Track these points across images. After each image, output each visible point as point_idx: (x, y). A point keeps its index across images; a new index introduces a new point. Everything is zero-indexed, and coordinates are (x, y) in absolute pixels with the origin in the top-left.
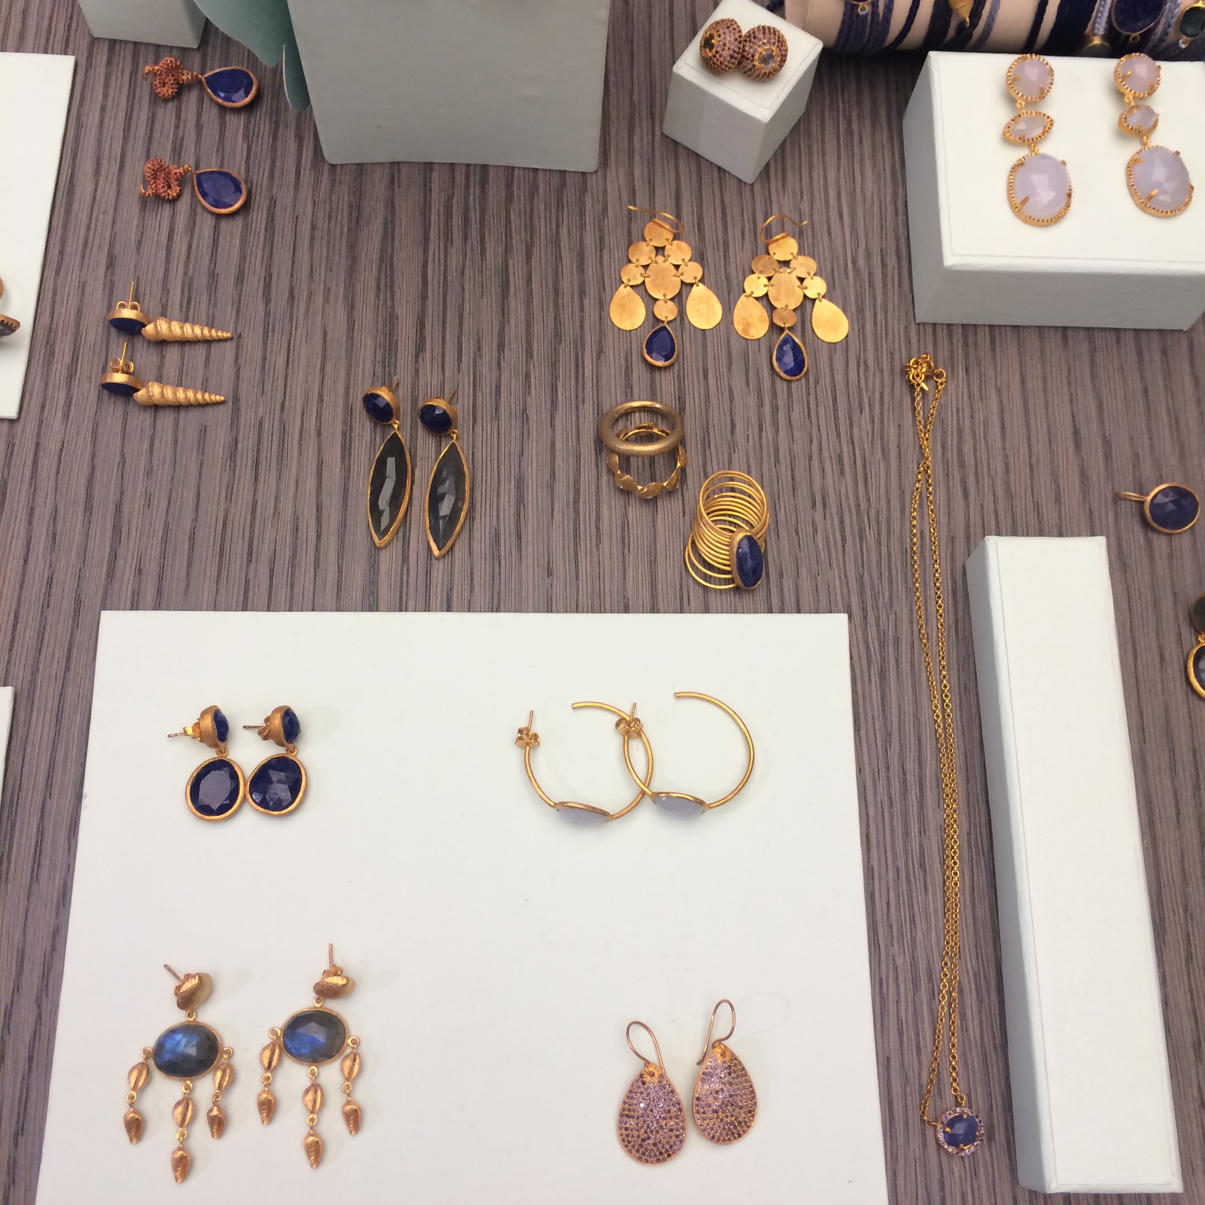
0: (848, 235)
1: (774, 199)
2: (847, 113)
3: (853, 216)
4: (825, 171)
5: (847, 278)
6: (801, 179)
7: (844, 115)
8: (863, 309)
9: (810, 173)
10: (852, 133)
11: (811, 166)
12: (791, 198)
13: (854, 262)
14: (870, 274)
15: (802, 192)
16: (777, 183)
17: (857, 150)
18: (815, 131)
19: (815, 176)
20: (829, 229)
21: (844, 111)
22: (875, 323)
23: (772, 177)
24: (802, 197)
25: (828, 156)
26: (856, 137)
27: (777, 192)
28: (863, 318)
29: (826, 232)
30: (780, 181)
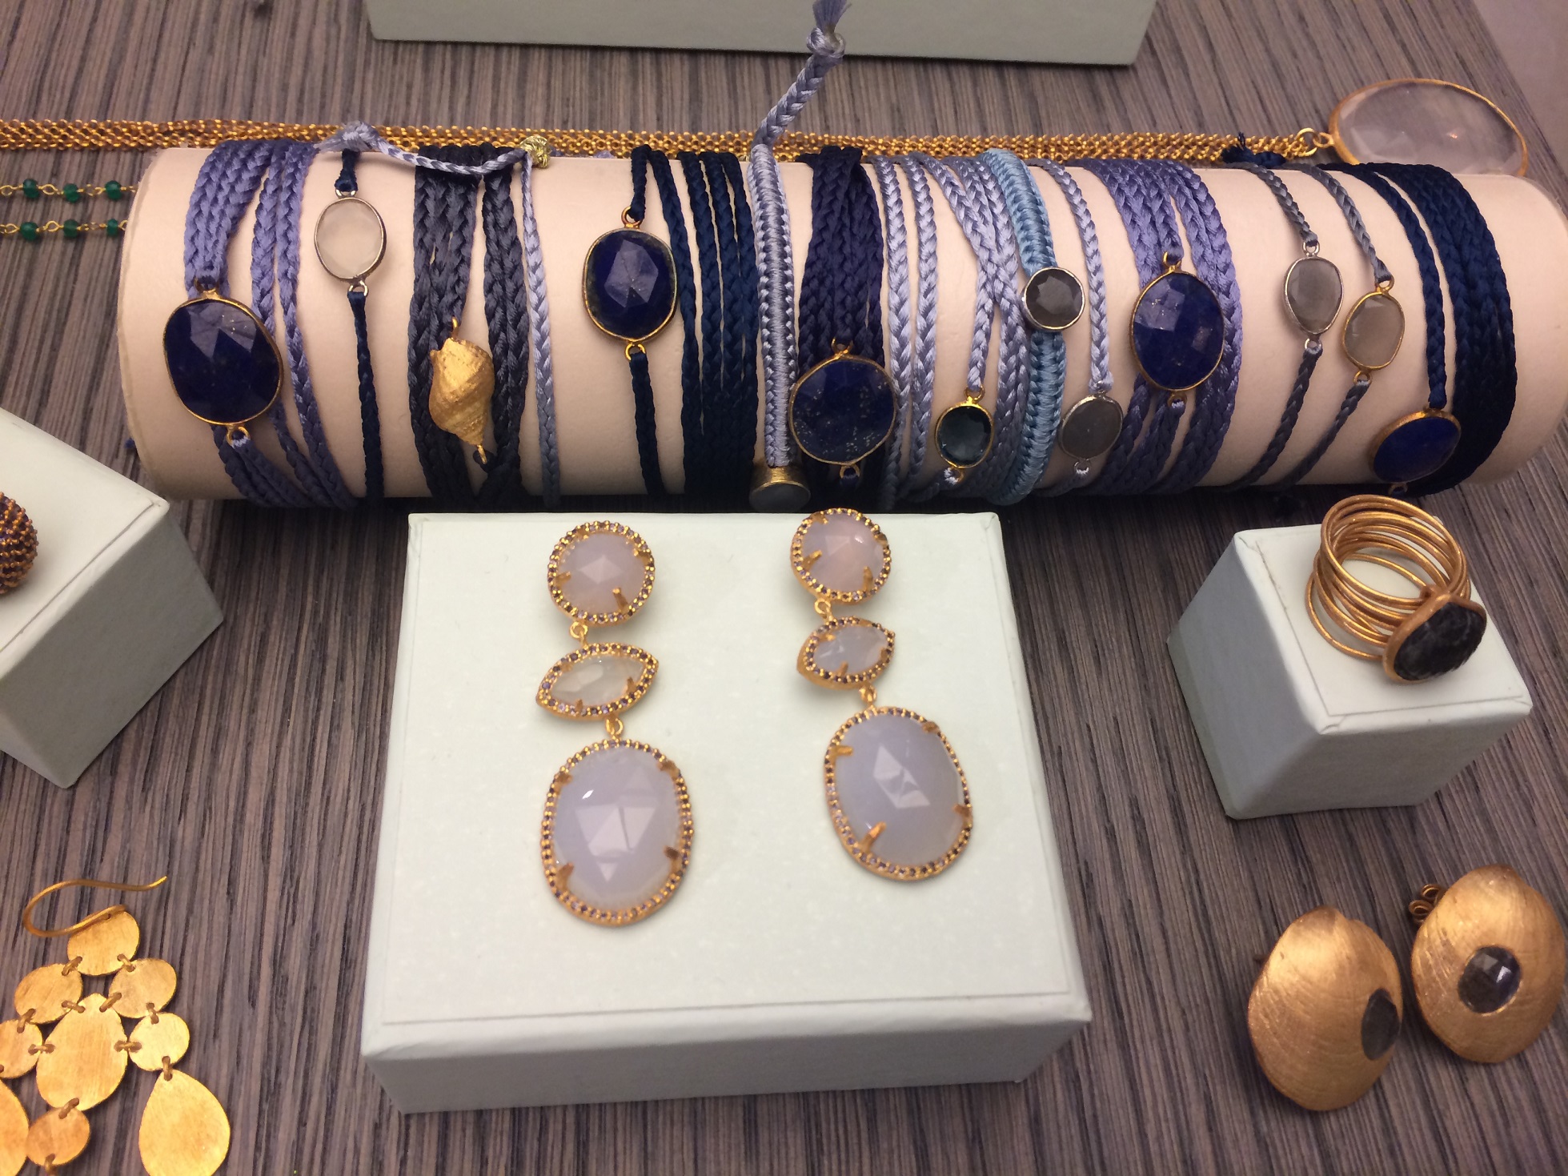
0: (273, 895)
1: (118, 818)
2: (320, 619)
3: (294, 845)
4: (249, 744)
5: (253, 1004)
6: (189, 770)
7: (313, 624)
8: (278, 1085)
9: (215, 751)
10: (324, 660)
11: (219, 734)
12: (157, 813)
13: (278, 962)
14: (310, 990)
15: (185, 799)
16: (132, 781)
17: (328, 696)
18: (244, 661)
19: (224, 759)
20: (231, 883)
21: (315, 613)
22: (302, 1123)
23: (124, 769)
24: (183, 811)
25: (261, 714)
26: (331, 666)
27: (128, 801)
28: (275, 1112)
29: (223, 891)
30: (139, 776)
